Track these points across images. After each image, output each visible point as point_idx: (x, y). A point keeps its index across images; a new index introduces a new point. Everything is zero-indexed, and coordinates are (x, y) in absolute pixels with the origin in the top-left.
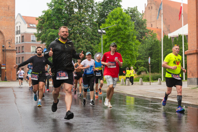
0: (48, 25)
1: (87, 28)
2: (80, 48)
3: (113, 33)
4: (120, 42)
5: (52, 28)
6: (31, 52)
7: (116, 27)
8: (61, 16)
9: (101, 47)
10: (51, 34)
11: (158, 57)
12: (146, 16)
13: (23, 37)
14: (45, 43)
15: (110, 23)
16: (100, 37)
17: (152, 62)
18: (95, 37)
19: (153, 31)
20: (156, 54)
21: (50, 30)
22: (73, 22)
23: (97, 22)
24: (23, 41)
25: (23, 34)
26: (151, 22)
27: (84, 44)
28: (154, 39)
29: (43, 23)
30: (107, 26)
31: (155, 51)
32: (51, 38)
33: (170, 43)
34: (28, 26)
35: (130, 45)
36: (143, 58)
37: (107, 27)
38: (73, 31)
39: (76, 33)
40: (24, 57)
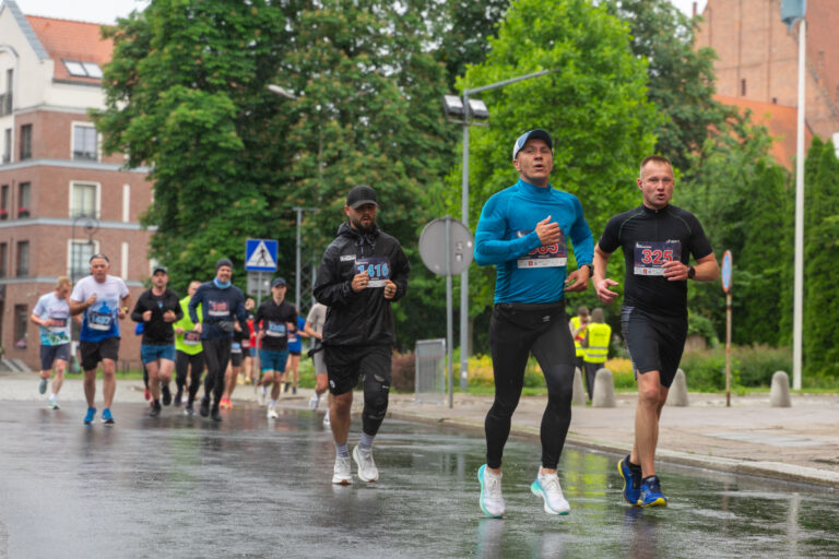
0: (166, 68)
1: (384, 91)
3: (530, 116)
4: (564, 170)
5: (187, 84)
6: (71, 214)
7: (547, 86)
8: (241, 19)
9: (461, 191)
10: (184, 115)
11: (775, 260)
12: (711, 36)
13: (26, 129)
14: (148, 164)
15: (515, 63)
16: (455, 140)
17: (743, 283)
18: (425, 136)
19: (747, 114)
20: (765, 243)
21: (181, 93)
22: (307, 55)
23: (439, 55)
24: (24, 155)
25: (29, 114)
26: (739, 68)
27: (363, 178)
28: (757, 160)
29: (143, 55)
30: (496, 78)
31: (757, 223)
32: (182, 138)
34: (56, 71)
35: (621, 184)
37: (494, 82)
38: (306, 106)
39: (324, 115)
40: (31, 244)
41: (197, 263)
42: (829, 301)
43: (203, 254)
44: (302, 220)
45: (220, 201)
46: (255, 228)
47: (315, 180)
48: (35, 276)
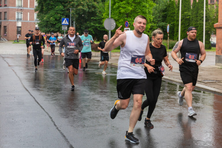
2: (80, 6)
4: (131, 3)
6: (16, 6)
11: (174, 20)
20: (171, 17)
27: (85, 2)
33: (188, 5)
35: (143, 6)
36: (156, 22)
40: (7, 12)
41: (48, 20)
42: (185, 30)
43: (49, 18)
44: (71, 11)
45: (53, 6)
46: (61, 12)
47: (74, 2)
48: (8, 20)
